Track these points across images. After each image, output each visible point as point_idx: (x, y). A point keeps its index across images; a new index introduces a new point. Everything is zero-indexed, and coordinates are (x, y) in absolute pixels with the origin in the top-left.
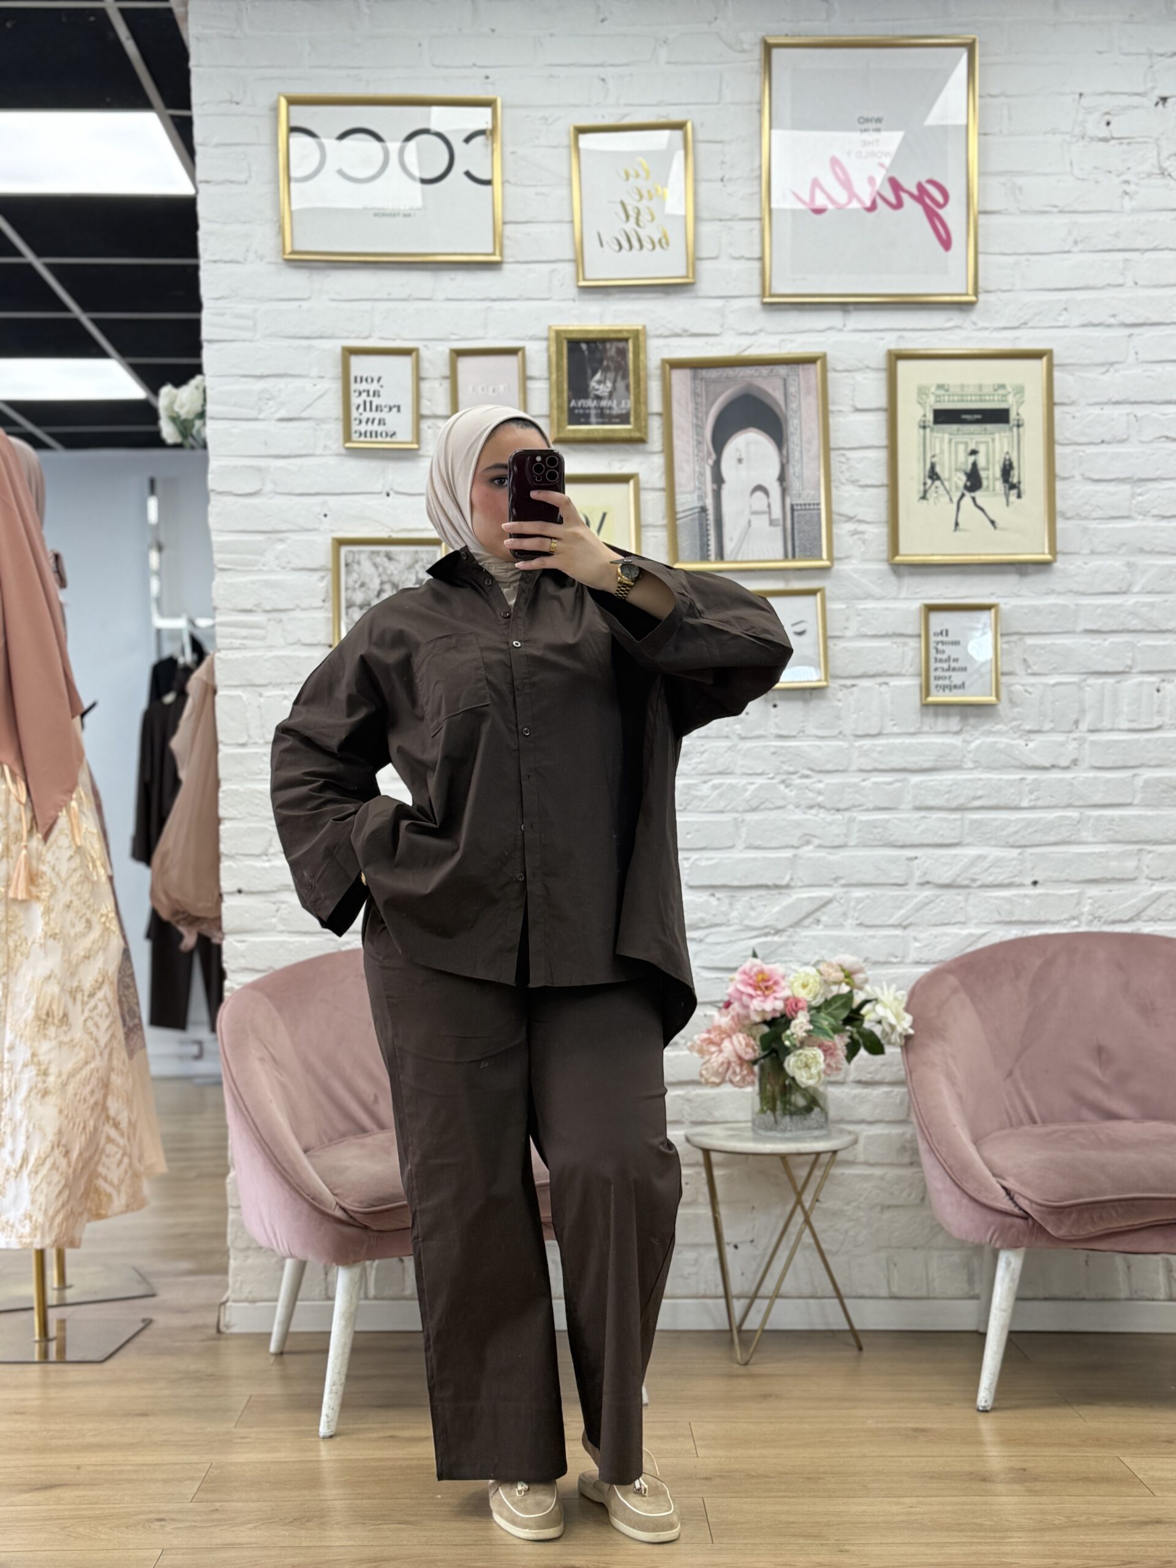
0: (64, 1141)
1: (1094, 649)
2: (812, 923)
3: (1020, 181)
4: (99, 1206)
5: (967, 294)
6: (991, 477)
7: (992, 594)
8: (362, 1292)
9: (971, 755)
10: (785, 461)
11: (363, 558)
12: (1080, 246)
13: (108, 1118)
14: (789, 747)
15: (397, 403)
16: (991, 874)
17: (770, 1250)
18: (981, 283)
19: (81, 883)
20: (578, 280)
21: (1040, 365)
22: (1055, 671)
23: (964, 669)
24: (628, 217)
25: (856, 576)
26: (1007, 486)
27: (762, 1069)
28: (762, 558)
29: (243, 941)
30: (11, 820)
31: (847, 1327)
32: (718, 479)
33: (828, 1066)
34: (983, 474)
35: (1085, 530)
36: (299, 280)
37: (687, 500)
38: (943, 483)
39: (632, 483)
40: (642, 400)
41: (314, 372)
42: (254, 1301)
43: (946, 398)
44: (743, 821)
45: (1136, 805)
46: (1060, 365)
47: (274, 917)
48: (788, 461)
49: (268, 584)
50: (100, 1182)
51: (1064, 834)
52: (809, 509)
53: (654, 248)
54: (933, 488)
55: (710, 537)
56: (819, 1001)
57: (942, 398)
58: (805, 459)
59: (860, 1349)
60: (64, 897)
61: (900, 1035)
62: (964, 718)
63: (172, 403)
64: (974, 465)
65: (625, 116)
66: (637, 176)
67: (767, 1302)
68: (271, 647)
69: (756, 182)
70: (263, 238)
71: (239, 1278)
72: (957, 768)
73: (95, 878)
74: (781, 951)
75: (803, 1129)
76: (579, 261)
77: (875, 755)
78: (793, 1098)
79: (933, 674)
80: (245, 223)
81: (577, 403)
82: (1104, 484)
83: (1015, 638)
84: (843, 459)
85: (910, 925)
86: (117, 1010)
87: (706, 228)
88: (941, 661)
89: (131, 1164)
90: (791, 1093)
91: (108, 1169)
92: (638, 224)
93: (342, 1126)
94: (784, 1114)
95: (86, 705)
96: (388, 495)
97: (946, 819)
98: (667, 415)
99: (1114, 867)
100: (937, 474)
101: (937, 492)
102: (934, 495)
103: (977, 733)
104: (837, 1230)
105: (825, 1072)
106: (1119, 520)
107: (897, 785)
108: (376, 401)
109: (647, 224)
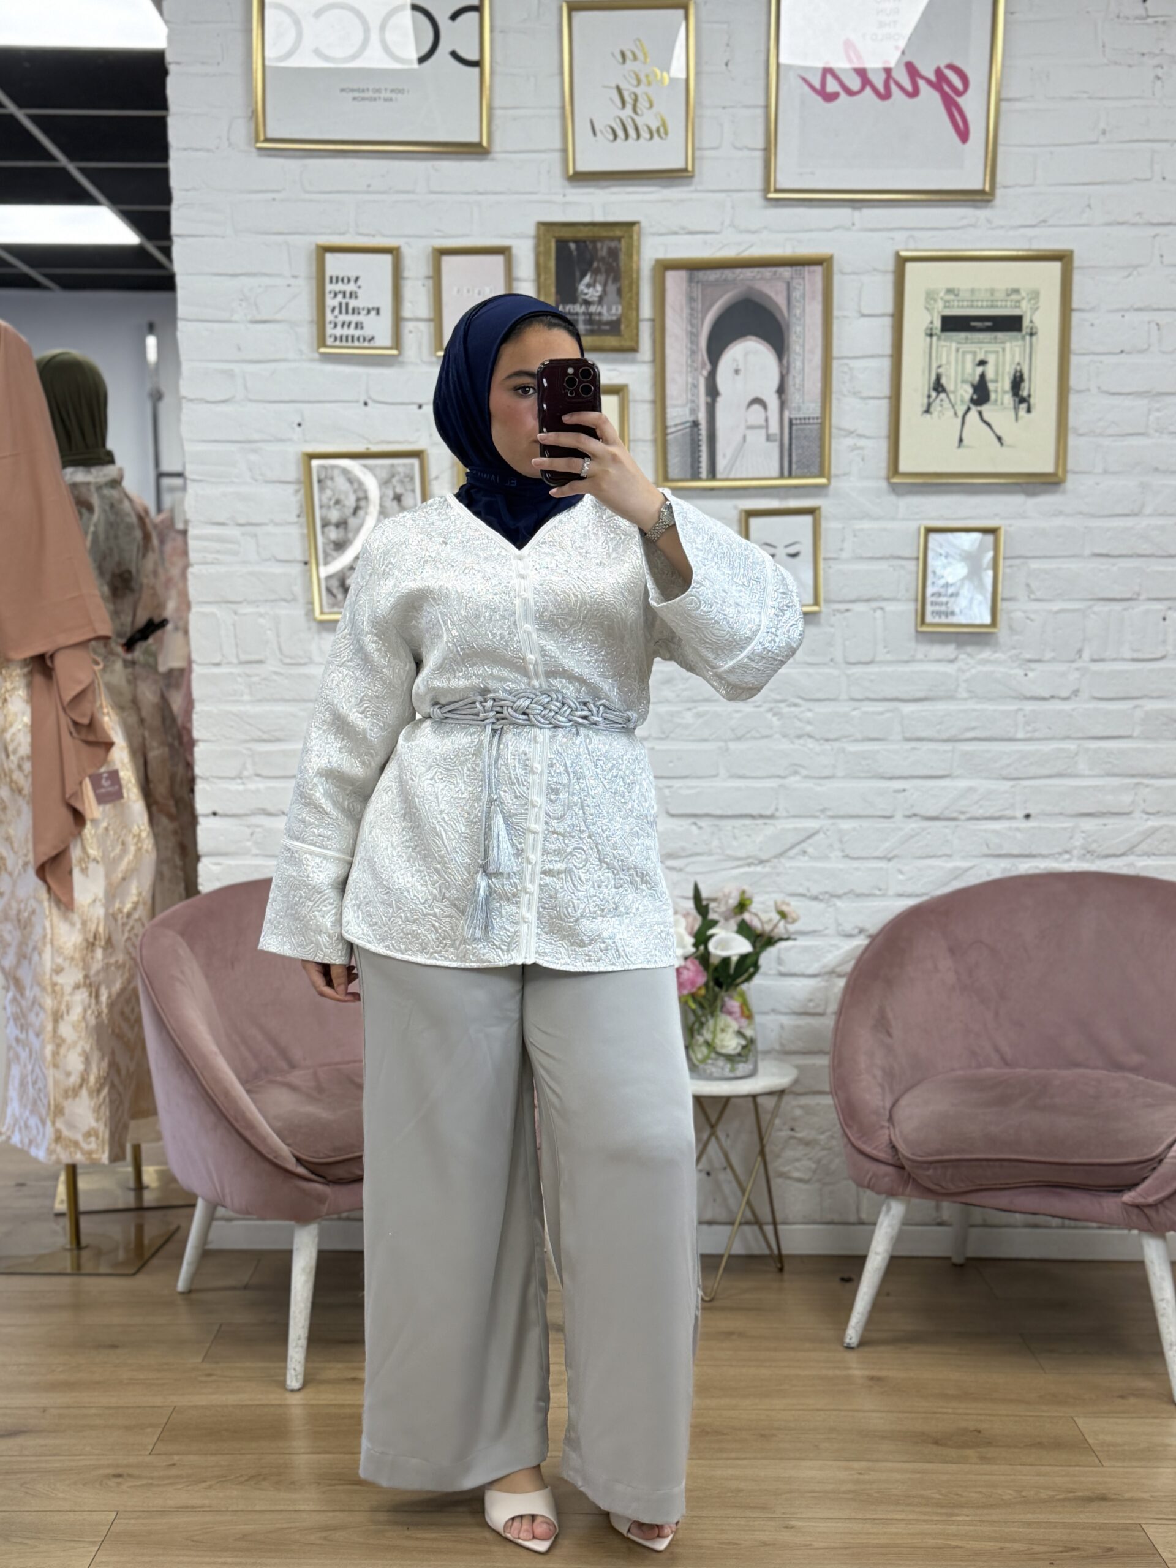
1: (1102, 574)
2: (797, 854)
3: (1045, 65)
5: (983, 190)
6: (999, 390)
7: (996, 515)
9: (966, 685)
10: (785, 372)
11: (335, 471)
12: (1108, 137)
15: (376, 305)
16: (981, 807)
18: (998, 178)
20: (568, 169)
21: (1058, 268)
22: (1060, 596)
24: (624, 103)
25: (853, 494)
26: (1017, 400)
28: (756, 475)
29: (219, 864)
32: (713, 392)
34: (991, 386)
35: (1098, 447)
36: (272, 170)
37: (678, 414)
38: (948, 396)
39: (621, 394)
40: (634, 306)
41: (288, 271)
43: (956, 303)
45: (1137, 738)
46: (1079, 268)
47: (248, 840)
48: (788, 372)
49: (241, 497)
51: (1061, 766)
52: (809, 424)
53: (652, 137)
54: (938, 401)
55: (701, 454)
57: (952, 303)
58: (806, 369)
62: (959, 647)
66: (635, 58)
68: (245, 563)
69: (762, 66)
72: (951, 697)
74: (765, 880)
76: (570, 152)
77: (867, 683)
79: (929, 599)
81: (564, 308)
82: (1122, 398)
83: (1017, 562)
84: (846, 369)
85: (895, 857)
87: (705, 116)
88: (938, 585)
92: (635, 111)
96: (366, 404)
97: (937, 751)
98: (659, 322)
99: (1110, 801)
100: (942, 386)
101: (941, 406)
102: (939, 408)
103: (972, 661)
106: (1135, 437)
107: (888, 715)
108: (353, 303)
109: (645, 111)
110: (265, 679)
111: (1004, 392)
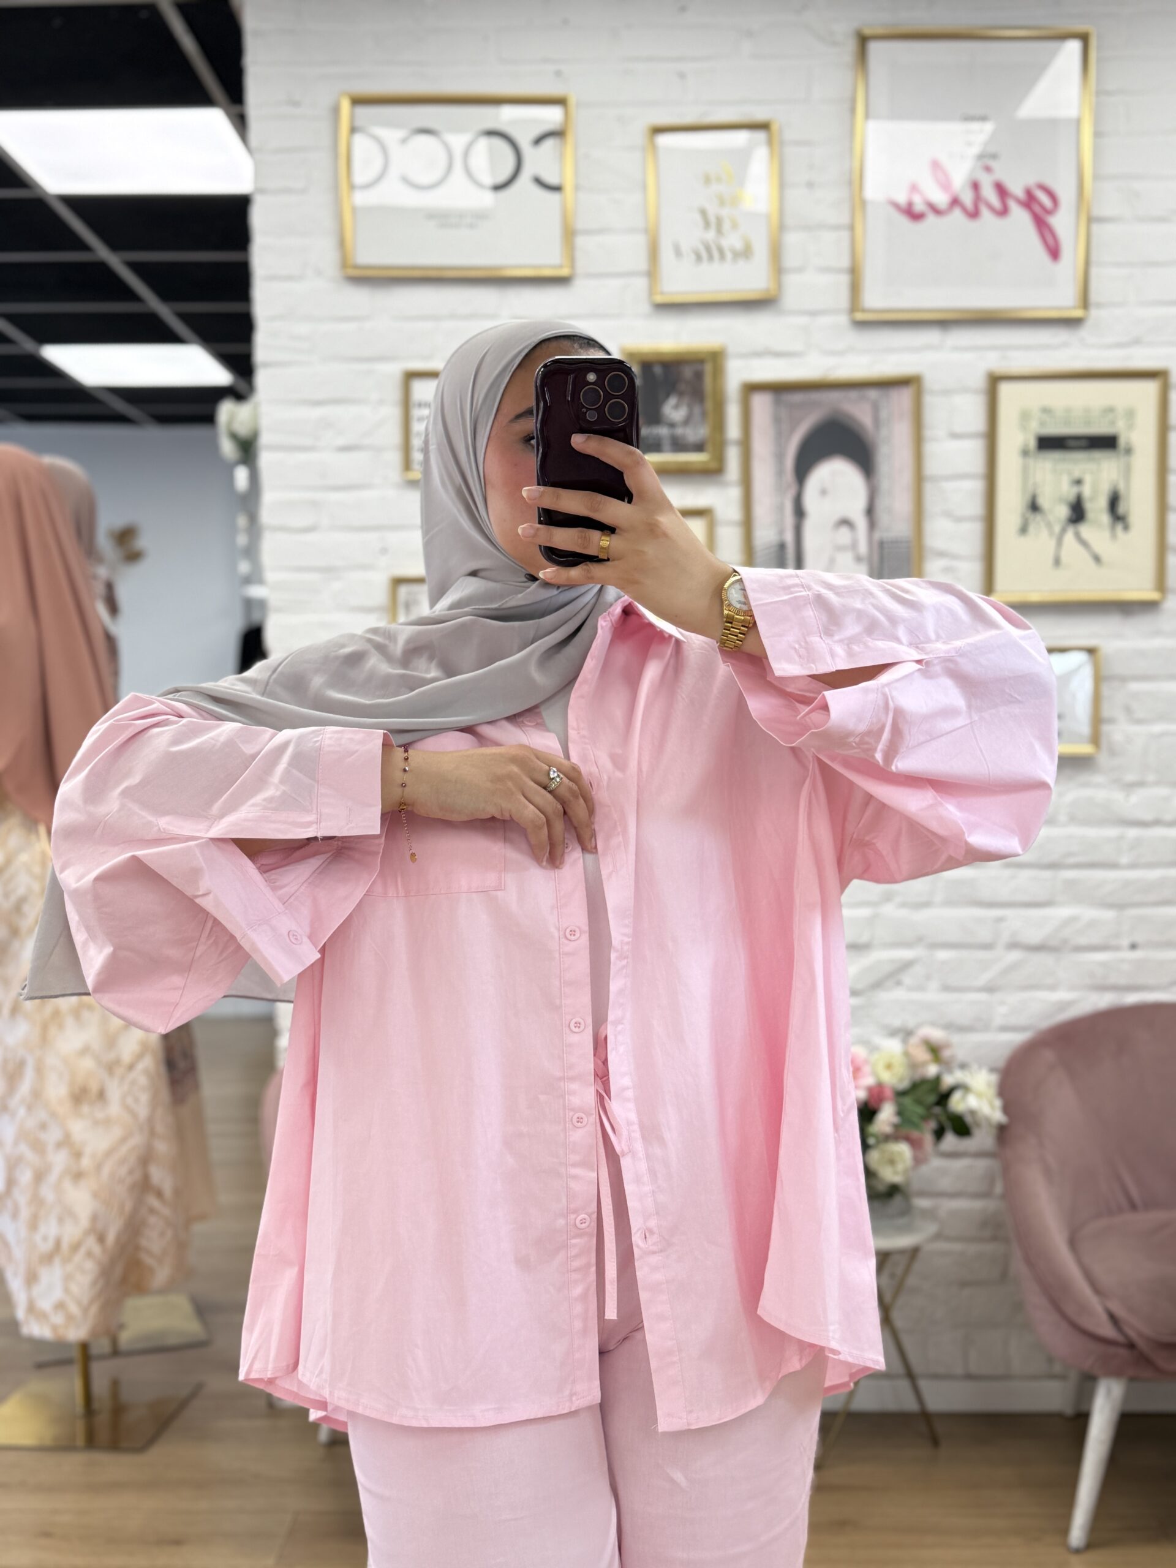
2: (893, 985)
3: (1137, 185)
5: (1074, 308)
6: (1096, 509)
7: (1094, 636)
9: (1065, 810)
16: (1084, 937)
18: (1091, 298)
20: (652, 297)
21: (1151, 388)
22: (1162, 718)
24: (707, 224)
32: (799, 512)
33: (915, 1157)
34: (1088, 506)
36: (359, 298)
37: (765, 535)
39: (706, 517)
40: (721, 427)
41: (374, 396)
43: (1049, 423)
52: (899, 544)
53: (736, 259)
56: (906, 1085)
57: (1044, 423)
58: (894, 490)
61: (992, 1124)
65: (705, 112)
66: (718, 180)
69: (846, 188)
70: (322, 252)
72: (1051, 822)
76: (652, 273)
80: (302, 235)
83: (1117, 683)
84: (938, 490)
85: (997, 988)
87: (790, 237)
92: (719, 234)
97: (1038, 877)
98: (746, 444)
103: (1072, 787)
109: (729, 232)
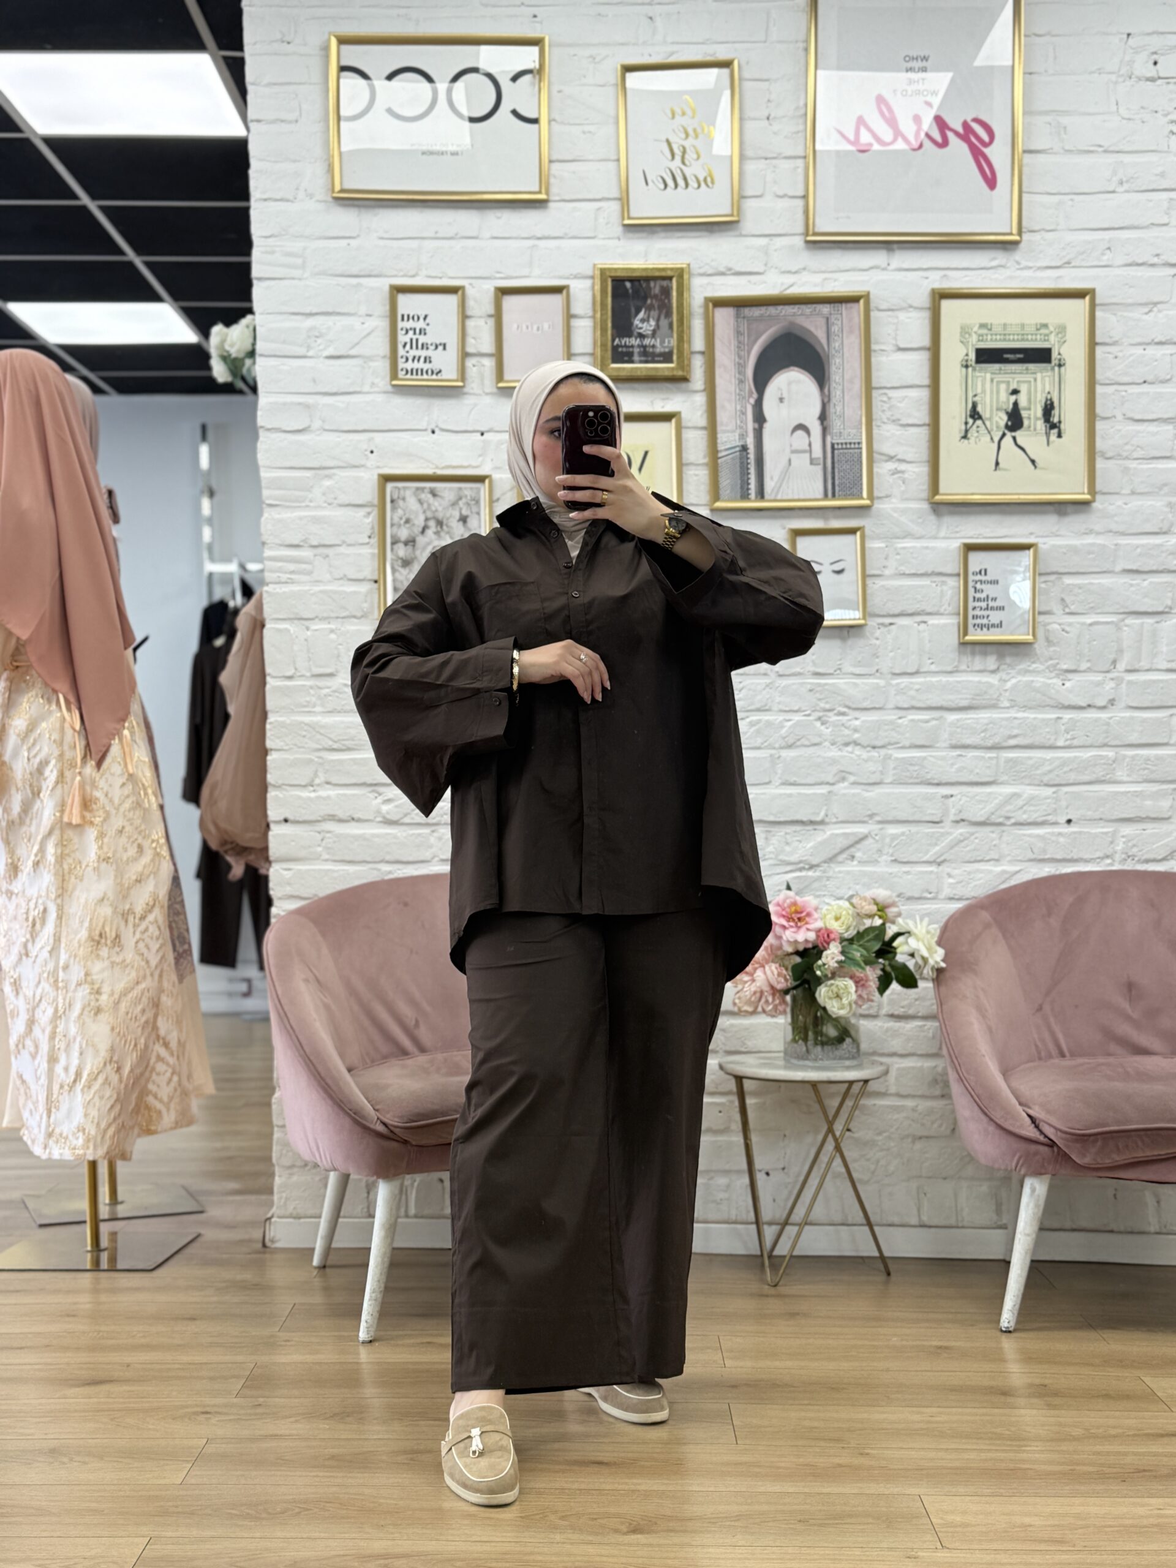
0: (115, 1058)
1: (1133, 589)
2: (847, 858)
3: (1065, 120)
4: (150, 1121)
5: (1011, 234)
7: (1031, 534)
8: (403, 1210)
9: (1007, 694)
10: (826, 400)
11: (408, 494)
12: (1126, 186)
13: (158, 1037)
14: (826, 684)
15: (443, 341)
16: (1025, 812)
17: (802, 1178)
18: (1024, 223)
19: (133, 809)
20: (623, 219)
21: (1083, 305)
22: (1093, 610)
23: (1002, 608)
24: (673, 155)
25: (895, 515)
27: (794, 999)
28: (802, 497)
29: (289, 869)
30: (66, 748)
31: (877, 1254)
32: (760, 418)
33: (860, 996)
34: (1024, 414)
35: (1126, 470)
36: (347, 218)
37: (728, 439)
39: (674, 421)
40: (685, 338)
41: (363, 310)
42: (298, 1217)
43: (989, 337)
44: (779, 757)
45: (1172, 745)
46: (1103, 304)
47: (319, 846)
48: (829, 400)
49: (316, 520)
50: (150, 1099)
51: (1099, 773)
52: (851, 449)
53: (699, 186)
54: (974, 427)
55: (750, 476)
56: (852, 933)
57: (985, 337)
58: (846, 398)
59: (889, 1274)
60: (117, 822)
61: (933, 968)
62: (1001, 656)
63: (223, 342)
64: (1016, 404)
65: (672, 54)
66: (684, 114)
67: (796, 1229)
68: (318, 582)
69: (801, 121)
70: (313, 176)
71: (284, 1195)
72: (994, 707)
73: (147, 805)
74: (816, 885)
75: (834, 1059)
76: (624, 200)
77: (912, 693)
78: (824, 1029)
79: (971, 613)
80: (295, 161)
82: (1146, 424)
83: (1052, 578)
84: (885, 399)
85: (944, 861)
86: (167, 933)
87: (751, 167)
88: (979, 600)
89: (180, 1083)
90: (823, 1024)
91: (158, 1086)
92: (683, 163)
93: (385, 1048)
94: (816, 1044)
95: (139, 638)
96: (433, 432)
97: (983, 757)
98: (709, 354)
99: (1149, 806)
100: (978, 413)
102: (976, 434)
103: (1013, 672)
104: (868, 1160)
105: (856, 1003)
106: (1161, 461)
107: (934, 723)
108: (422, 339)
109: (693, 162)
110: (335, 691)
111: (1037, 419)
